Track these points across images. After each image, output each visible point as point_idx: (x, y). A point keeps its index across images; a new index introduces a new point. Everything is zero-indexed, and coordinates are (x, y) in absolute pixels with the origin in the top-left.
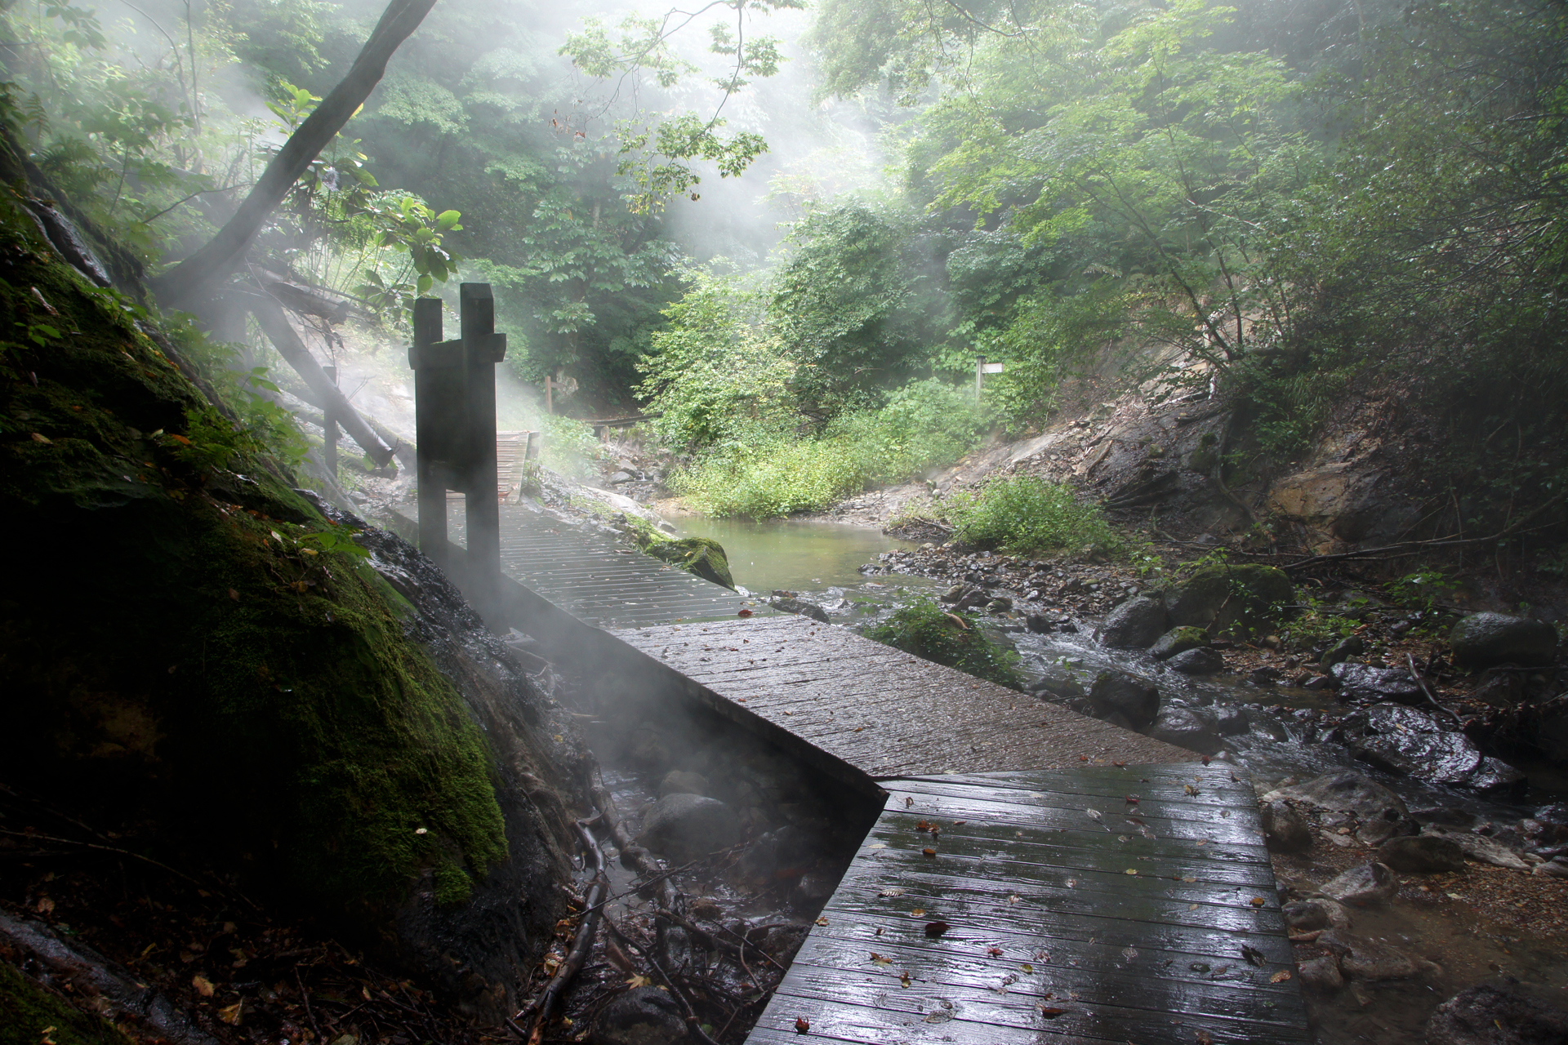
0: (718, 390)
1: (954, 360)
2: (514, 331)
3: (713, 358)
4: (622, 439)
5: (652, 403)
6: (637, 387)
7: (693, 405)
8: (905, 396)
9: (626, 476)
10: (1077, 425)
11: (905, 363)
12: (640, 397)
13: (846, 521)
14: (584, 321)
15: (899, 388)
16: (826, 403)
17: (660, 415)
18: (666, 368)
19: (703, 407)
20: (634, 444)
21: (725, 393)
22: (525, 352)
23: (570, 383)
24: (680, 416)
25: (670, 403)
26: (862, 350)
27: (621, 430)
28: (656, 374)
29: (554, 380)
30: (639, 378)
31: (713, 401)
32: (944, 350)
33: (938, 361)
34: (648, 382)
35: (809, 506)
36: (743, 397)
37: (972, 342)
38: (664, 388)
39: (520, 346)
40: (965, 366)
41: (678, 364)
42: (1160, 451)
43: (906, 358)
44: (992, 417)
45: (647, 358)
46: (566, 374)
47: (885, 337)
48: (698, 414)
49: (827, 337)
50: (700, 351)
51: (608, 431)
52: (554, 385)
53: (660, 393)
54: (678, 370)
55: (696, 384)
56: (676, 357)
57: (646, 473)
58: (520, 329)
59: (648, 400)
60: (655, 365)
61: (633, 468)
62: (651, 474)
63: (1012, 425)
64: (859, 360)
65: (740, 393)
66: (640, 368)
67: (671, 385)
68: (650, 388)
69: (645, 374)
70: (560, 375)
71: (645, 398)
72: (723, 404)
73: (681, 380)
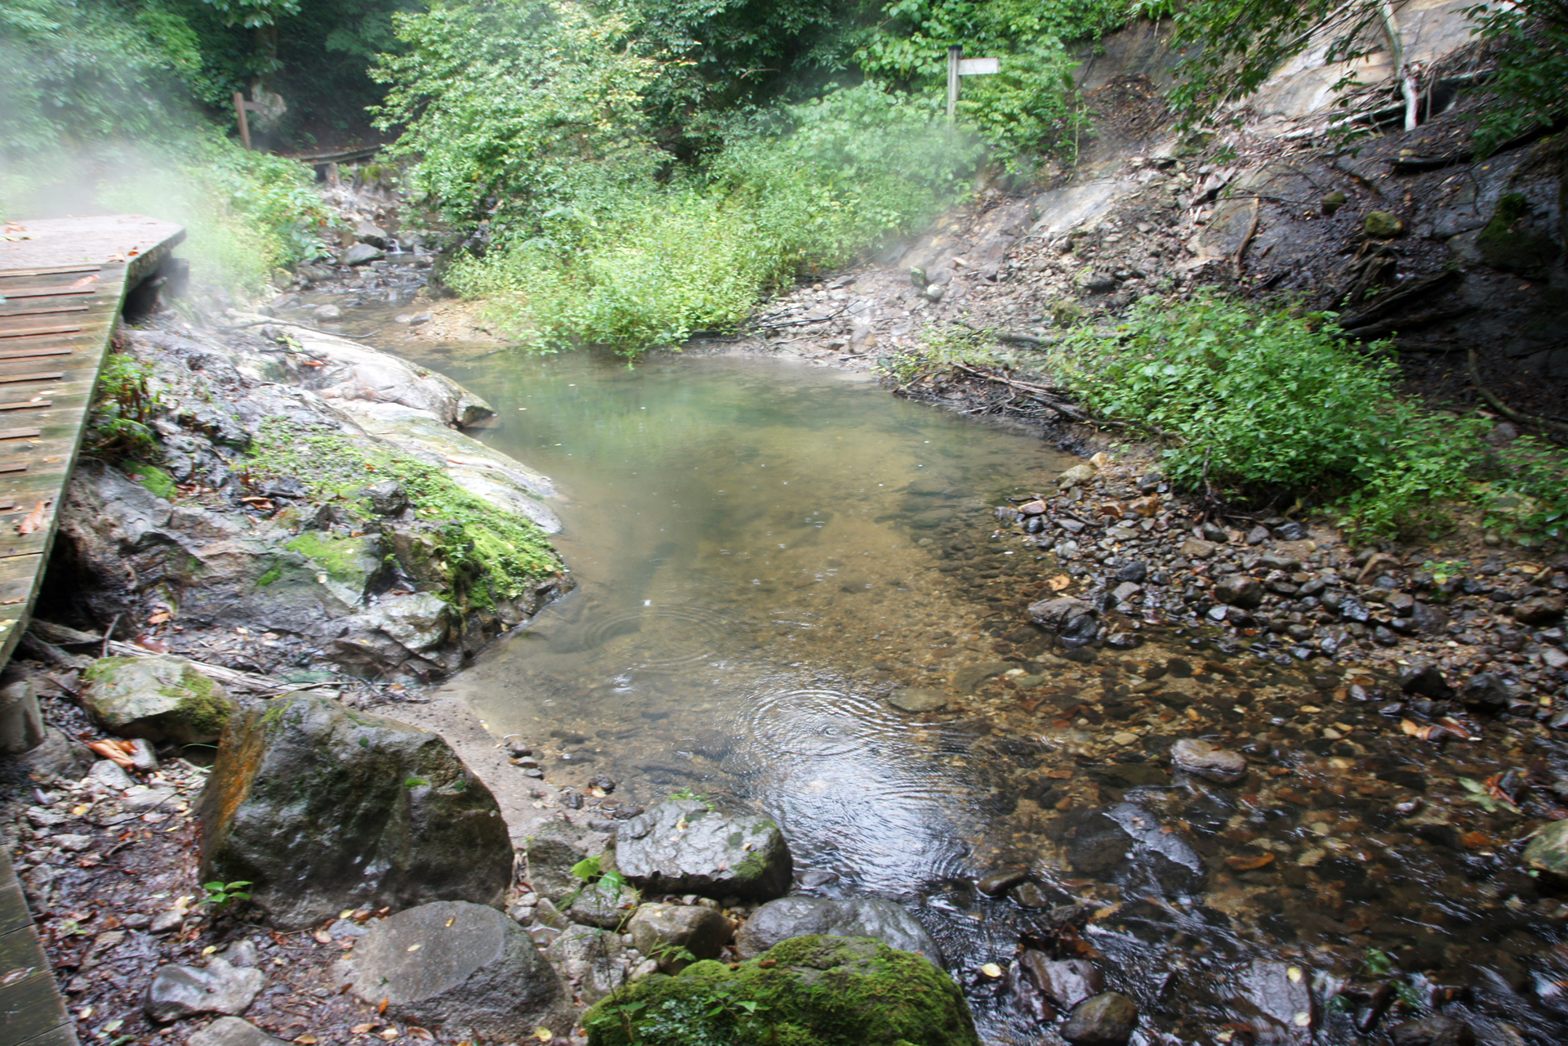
0: (518, 113)
1: (900, 53)
2: (172, 24)
3: (499, 56)
4: (358, 183)
5: (405, 137)
6: (376, 108)
7: (480, 140)
8: (826, 113)
9: (371, 251)
10: (1150, 164)
11: (813, 61)
12: (383, 125)
13: (790, 354)
14: (282, 8)
15: (815, 101)
16: (697, 129)
17: (419, 156)
18: (423, 74)
19: (496, 142)
20: (376, 189)
21: (530, 117)
22: (196, 56)
23: (273, 102)
24: (457, 159)
25: (435, 136)
26: (748, 39)
27: (355, 167)
28: (406, 85)
29: (248, 97)
30: (378, 94)
31: (513, 133)
32: (877, 37)
33: (871, 56)
34: (393, 99)
35: (716, 325)
36: (561, 123)
37: (925, 24)
38: (423, 109)
39: (186, 47)
40: (918, 63)
41: (443, 67)
42: (1397, 225)
43: (815, 53)
44: (979, 148)
45: (389, 58)
46: (265, 89)
47: (784, 17)
48: (488, 156)
49: (691, 18)
50: (477, 45)
51: (336, 170)
52: (250, 106)
53: (416, 117)
54: (443, 77)
55: (477, 102)
56: (436, 55)
57: (402, 242)
58: (182, 19)
59: (396, 131)
60: (403, 70)
61: (380, 234)
62: (409, 242)
63: (1014, 163)
64: (745, 54)
65: (558, 116)
66: (378, 76)
67: (432, 105)
68: (398, 111)
69: (386, 86)
70: (257, 90)
71: (392, 127)
72: (532, 137)
73: (451, 94)
